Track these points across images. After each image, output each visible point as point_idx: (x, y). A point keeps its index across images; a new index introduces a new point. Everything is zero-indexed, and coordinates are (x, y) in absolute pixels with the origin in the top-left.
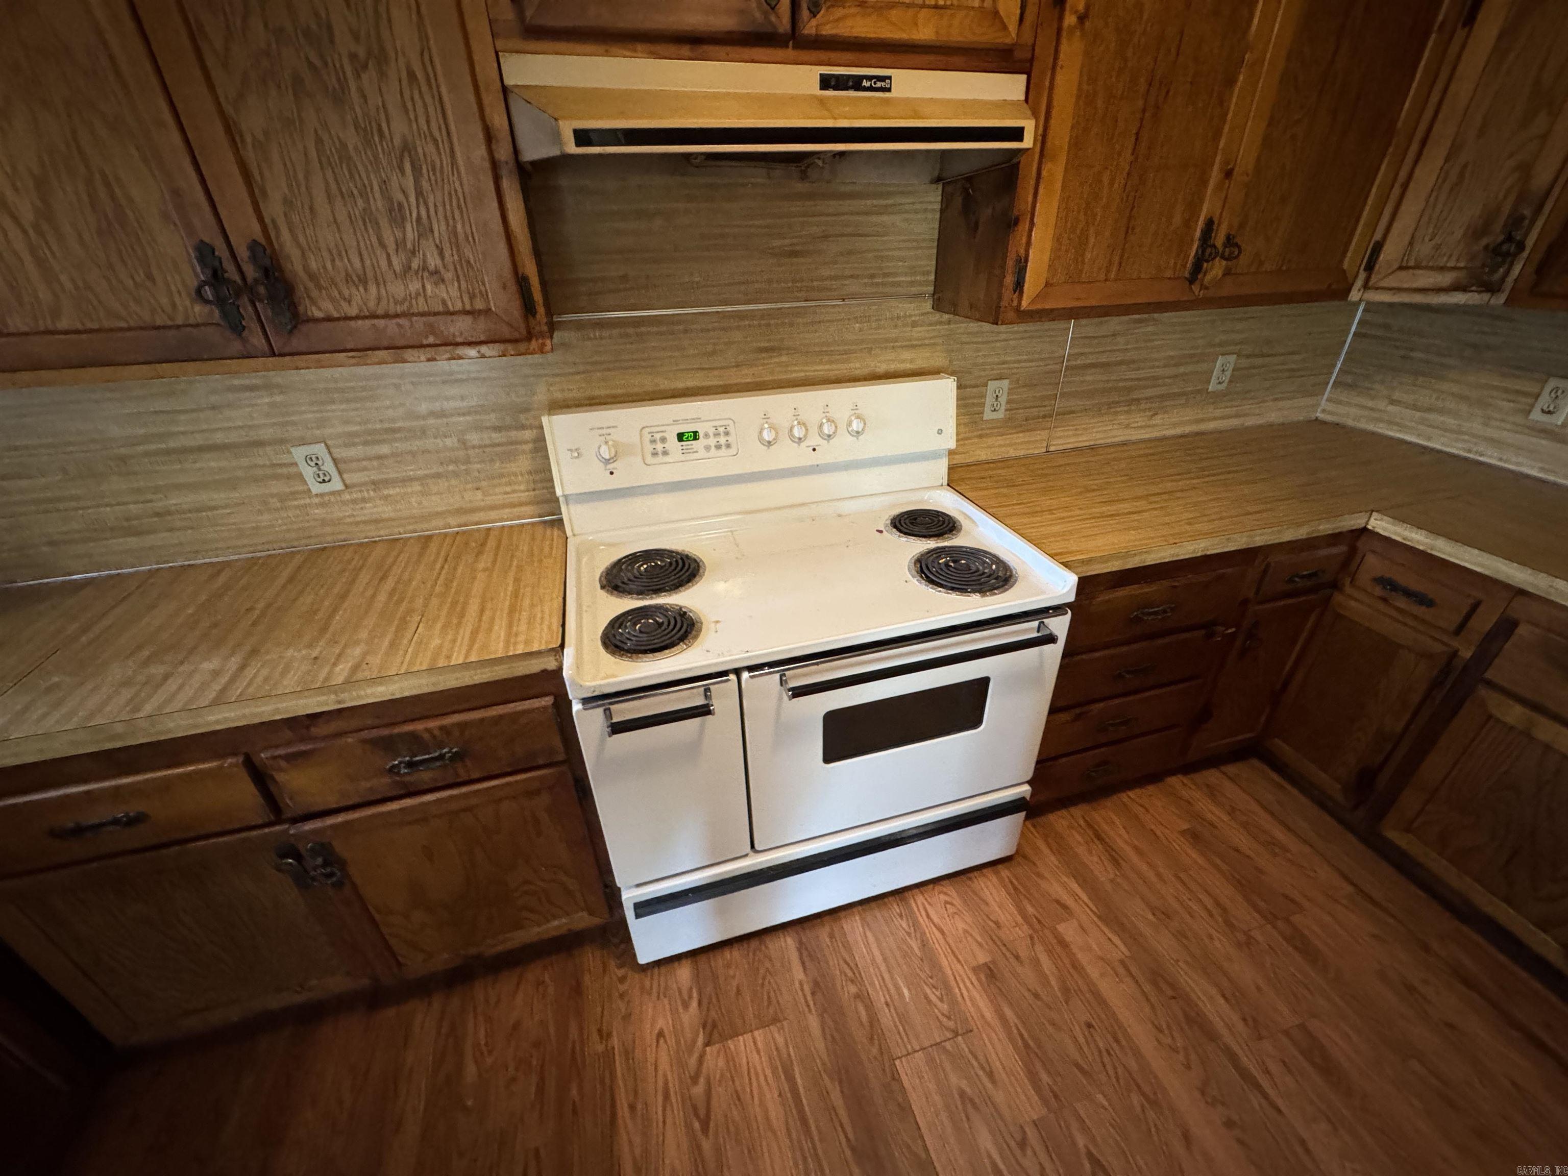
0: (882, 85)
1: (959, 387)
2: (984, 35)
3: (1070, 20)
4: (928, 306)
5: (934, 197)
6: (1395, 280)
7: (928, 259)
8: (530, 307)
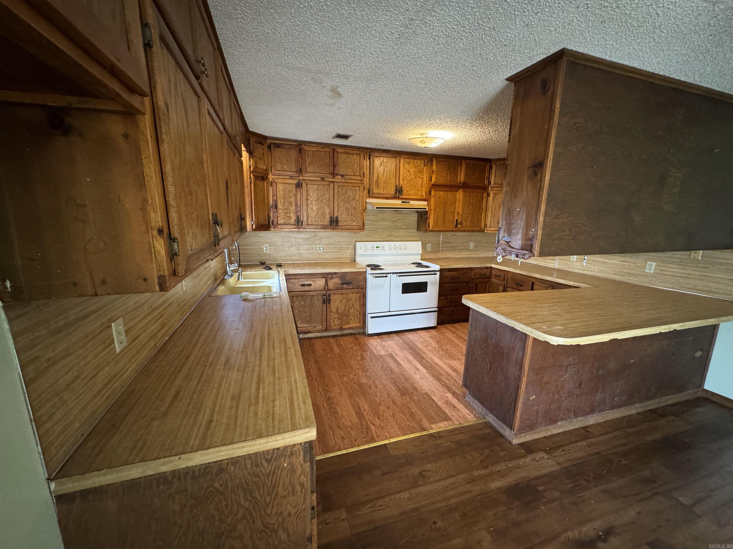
0: (409, 202)
1: (422, 244)
2: (421, 198)
3: (432, 196)
4: (416, 230)
5: (416, 214)
6: (490, 229)
7: (416, 224)
8: (364, 226)
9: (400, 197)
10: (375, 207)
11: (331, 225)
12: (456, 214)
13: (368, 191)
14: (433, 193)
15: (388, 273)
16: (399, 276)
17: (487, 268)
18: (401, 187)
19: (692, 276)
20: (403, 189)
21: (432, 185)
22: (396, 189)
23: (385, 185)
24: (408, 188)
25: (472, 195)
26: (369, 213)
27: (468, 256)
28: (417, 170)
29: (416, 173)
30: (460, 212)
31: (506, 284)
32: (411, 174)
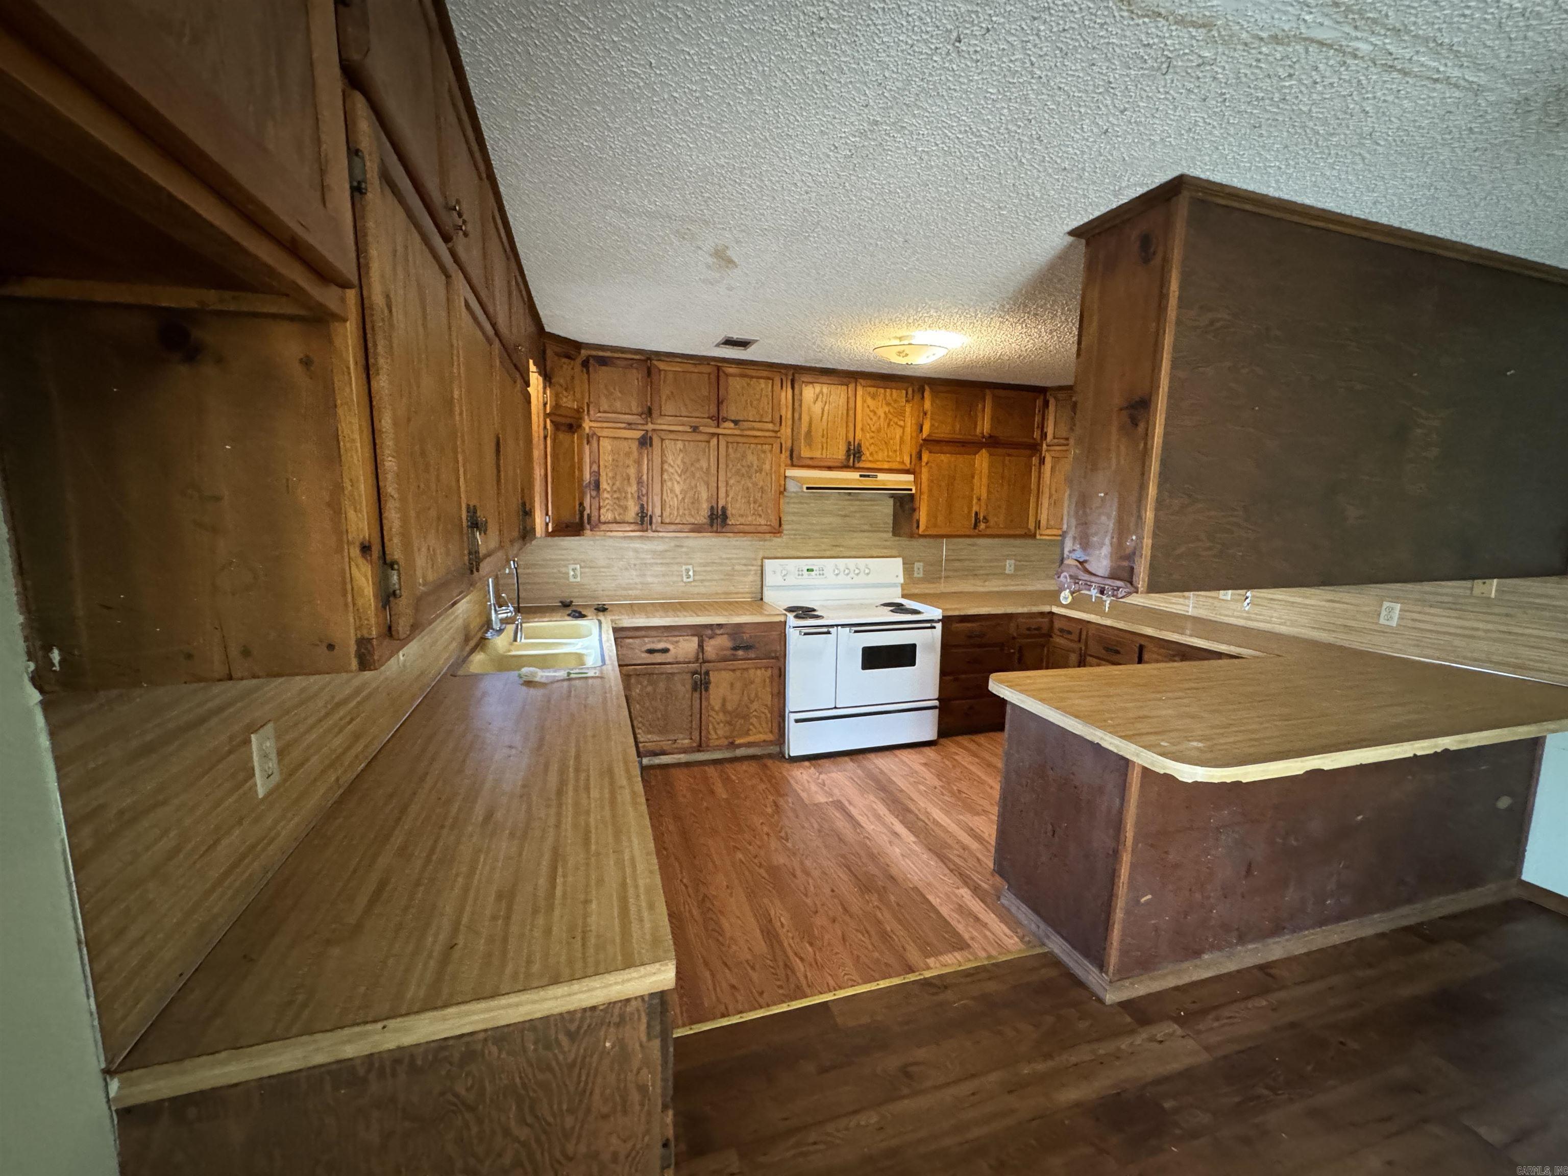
0: (876, 476)
1: (904, 564)
2: (901, 467)
3: (923, 464)
4: (891, 535)
5: (891, 502)
6: (1049, 532)
7: (890, 520)
8: (780, 525)
9: (857, 465)
10: (805, 487)
11: (712, 525)
12: (975, 501)
13: (788, 453)
14: (925, 457)
15: (832, 626)
16: (856, 632)
17: (1042, 614)
18: (859, 445)
19: (1480, 633)
20: (863, 449)
21: (924, 440)
22: (849, 450)
23: (824, 440)
24: (872, 448)
25: (1007, 462)
26: (791, 498)
27: (1002, 589)
28: (892, 410)
29: (890, 416)
30: (984, 495)
31: (1083, 648)
32: (879, 417)
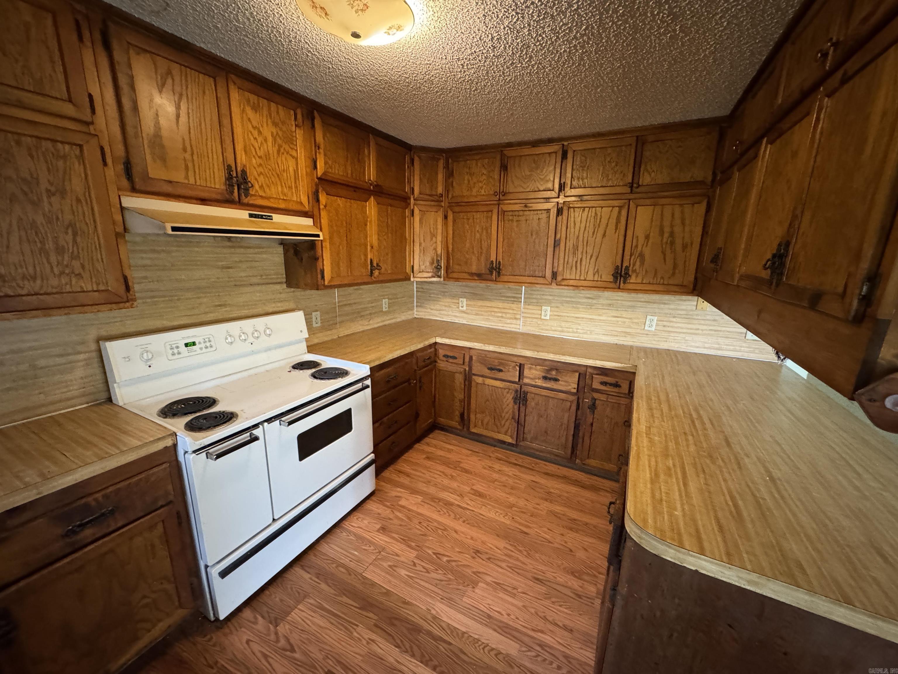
0: (270, 218)
1: (305, 315)
2: (299, 208)
3: (322, 207)
4: (285, 286)
5: (281, 249)
6: (420, 275)
7: (282, 270)
8: (128, 288)
9: (245, 200)
10: (169, 226)
12: (369, 249)
14: (323, 198)
16: (290, 423)
17: (430, 346)
18: (244, 172)
20: (251, 178)
21: (319, 179)
22: (229, 178)
23: (188, 156)
24: (261, 179)
25: (389, 212)
26: (135, 243)
27: (381, 324)
28: (280, 133)
29: (279, 141)
30: (375, 243)
31: (467, 369)
32: (266, 140)
